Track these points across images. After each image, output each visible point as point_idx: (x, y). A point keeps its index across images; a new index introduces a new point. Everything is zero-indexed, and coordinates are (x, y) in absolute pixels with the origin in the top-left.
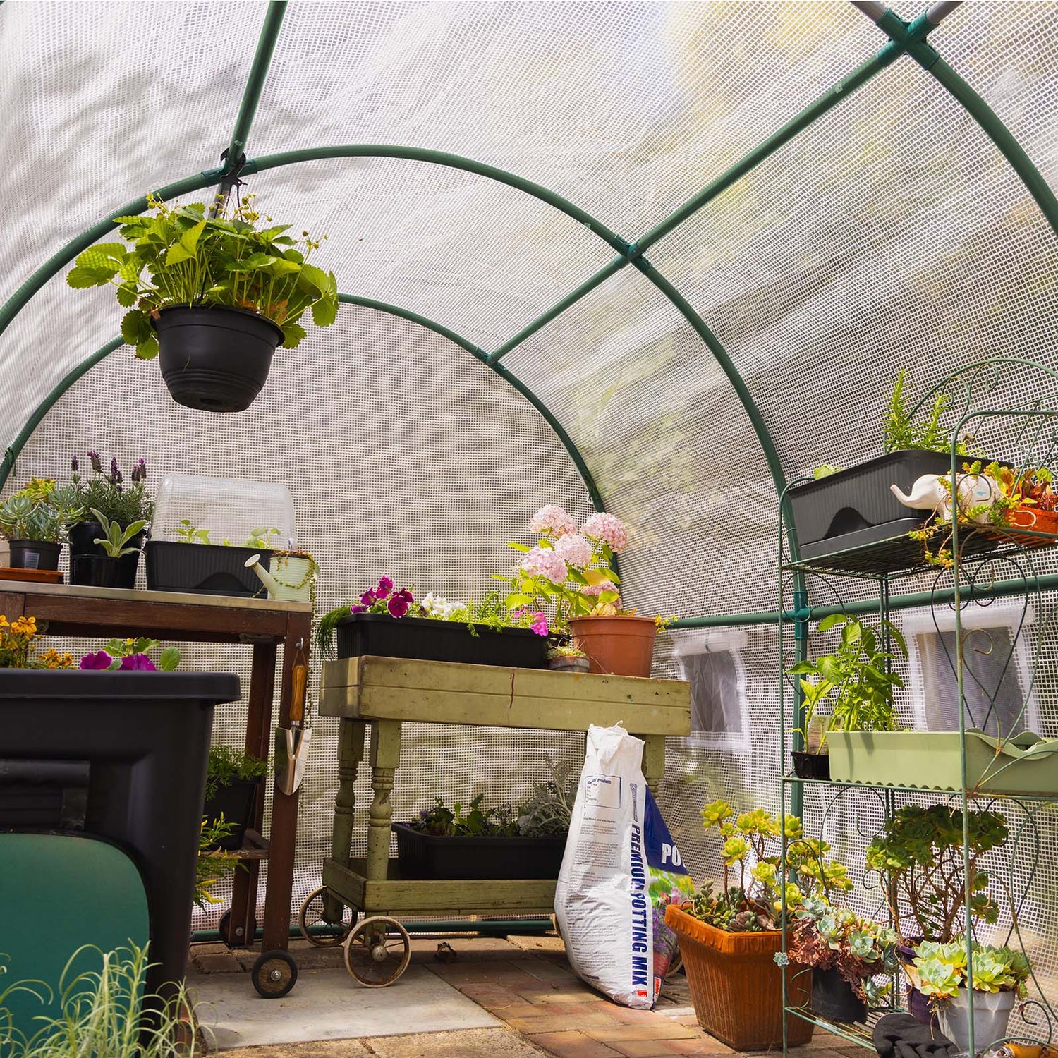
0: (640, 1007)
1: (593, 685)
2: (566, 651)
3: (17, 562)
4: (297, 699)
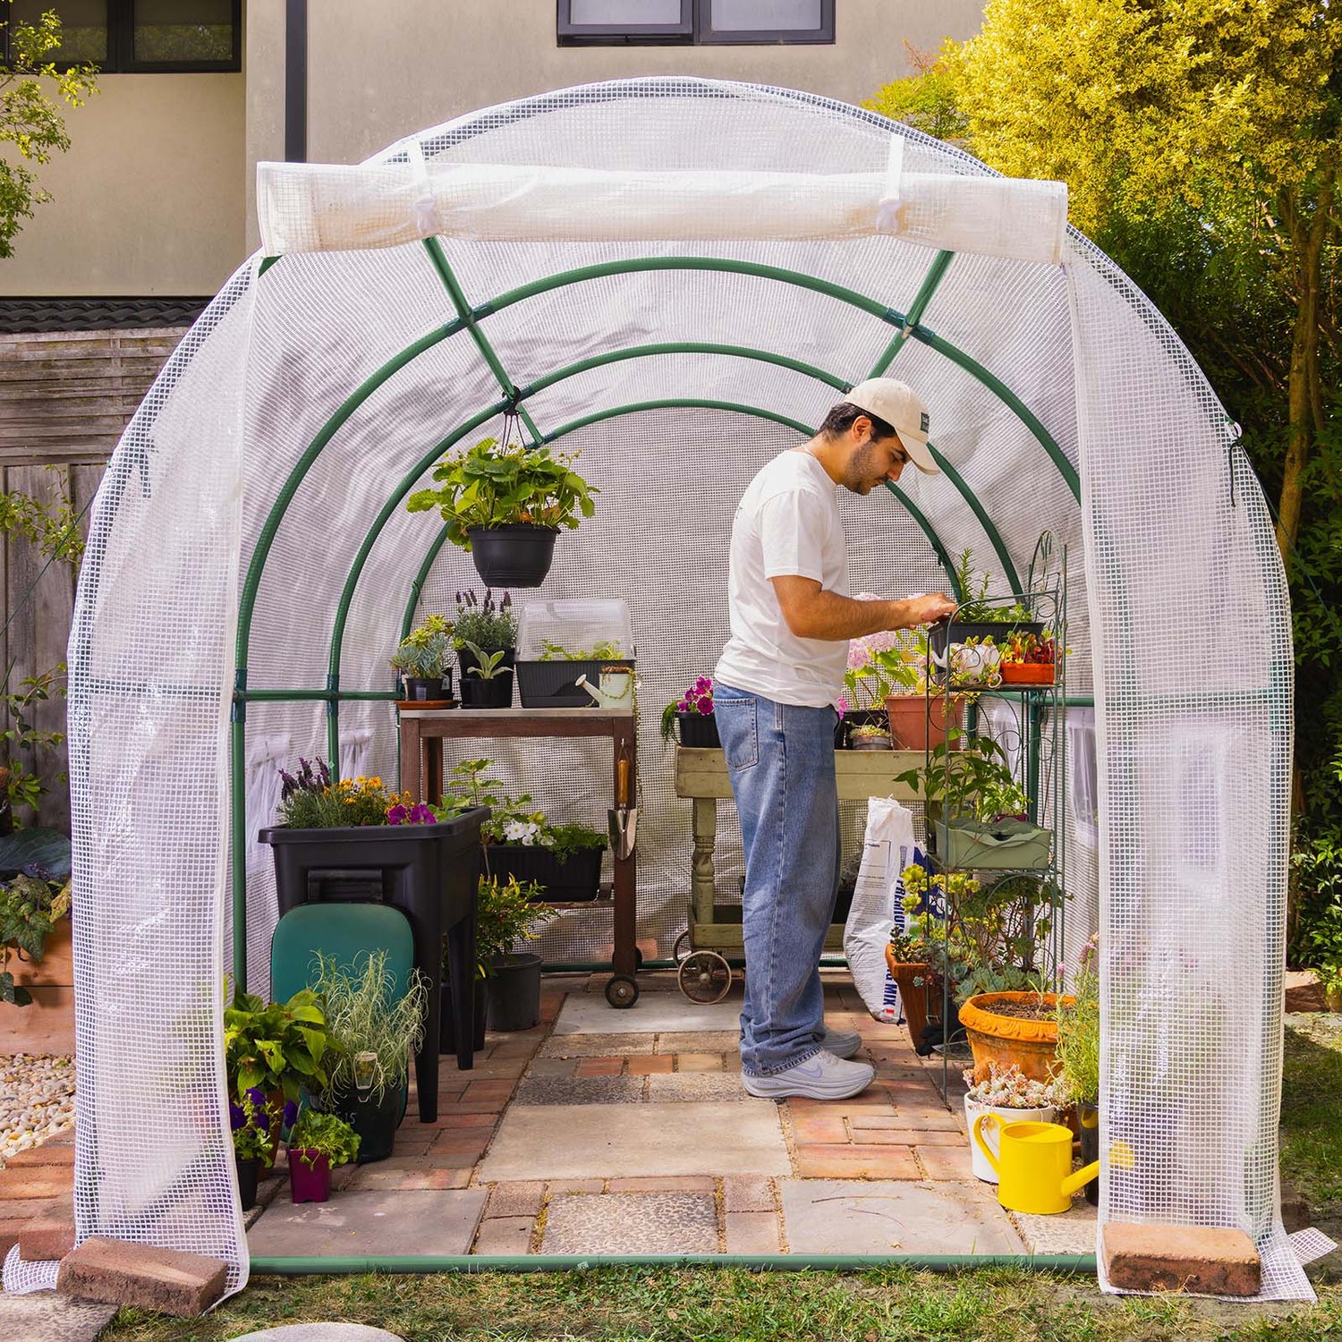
0: (889, 1021)
1: (886, 760)
2: (866, 730)
3: (412, 695)
4: (622, 787)
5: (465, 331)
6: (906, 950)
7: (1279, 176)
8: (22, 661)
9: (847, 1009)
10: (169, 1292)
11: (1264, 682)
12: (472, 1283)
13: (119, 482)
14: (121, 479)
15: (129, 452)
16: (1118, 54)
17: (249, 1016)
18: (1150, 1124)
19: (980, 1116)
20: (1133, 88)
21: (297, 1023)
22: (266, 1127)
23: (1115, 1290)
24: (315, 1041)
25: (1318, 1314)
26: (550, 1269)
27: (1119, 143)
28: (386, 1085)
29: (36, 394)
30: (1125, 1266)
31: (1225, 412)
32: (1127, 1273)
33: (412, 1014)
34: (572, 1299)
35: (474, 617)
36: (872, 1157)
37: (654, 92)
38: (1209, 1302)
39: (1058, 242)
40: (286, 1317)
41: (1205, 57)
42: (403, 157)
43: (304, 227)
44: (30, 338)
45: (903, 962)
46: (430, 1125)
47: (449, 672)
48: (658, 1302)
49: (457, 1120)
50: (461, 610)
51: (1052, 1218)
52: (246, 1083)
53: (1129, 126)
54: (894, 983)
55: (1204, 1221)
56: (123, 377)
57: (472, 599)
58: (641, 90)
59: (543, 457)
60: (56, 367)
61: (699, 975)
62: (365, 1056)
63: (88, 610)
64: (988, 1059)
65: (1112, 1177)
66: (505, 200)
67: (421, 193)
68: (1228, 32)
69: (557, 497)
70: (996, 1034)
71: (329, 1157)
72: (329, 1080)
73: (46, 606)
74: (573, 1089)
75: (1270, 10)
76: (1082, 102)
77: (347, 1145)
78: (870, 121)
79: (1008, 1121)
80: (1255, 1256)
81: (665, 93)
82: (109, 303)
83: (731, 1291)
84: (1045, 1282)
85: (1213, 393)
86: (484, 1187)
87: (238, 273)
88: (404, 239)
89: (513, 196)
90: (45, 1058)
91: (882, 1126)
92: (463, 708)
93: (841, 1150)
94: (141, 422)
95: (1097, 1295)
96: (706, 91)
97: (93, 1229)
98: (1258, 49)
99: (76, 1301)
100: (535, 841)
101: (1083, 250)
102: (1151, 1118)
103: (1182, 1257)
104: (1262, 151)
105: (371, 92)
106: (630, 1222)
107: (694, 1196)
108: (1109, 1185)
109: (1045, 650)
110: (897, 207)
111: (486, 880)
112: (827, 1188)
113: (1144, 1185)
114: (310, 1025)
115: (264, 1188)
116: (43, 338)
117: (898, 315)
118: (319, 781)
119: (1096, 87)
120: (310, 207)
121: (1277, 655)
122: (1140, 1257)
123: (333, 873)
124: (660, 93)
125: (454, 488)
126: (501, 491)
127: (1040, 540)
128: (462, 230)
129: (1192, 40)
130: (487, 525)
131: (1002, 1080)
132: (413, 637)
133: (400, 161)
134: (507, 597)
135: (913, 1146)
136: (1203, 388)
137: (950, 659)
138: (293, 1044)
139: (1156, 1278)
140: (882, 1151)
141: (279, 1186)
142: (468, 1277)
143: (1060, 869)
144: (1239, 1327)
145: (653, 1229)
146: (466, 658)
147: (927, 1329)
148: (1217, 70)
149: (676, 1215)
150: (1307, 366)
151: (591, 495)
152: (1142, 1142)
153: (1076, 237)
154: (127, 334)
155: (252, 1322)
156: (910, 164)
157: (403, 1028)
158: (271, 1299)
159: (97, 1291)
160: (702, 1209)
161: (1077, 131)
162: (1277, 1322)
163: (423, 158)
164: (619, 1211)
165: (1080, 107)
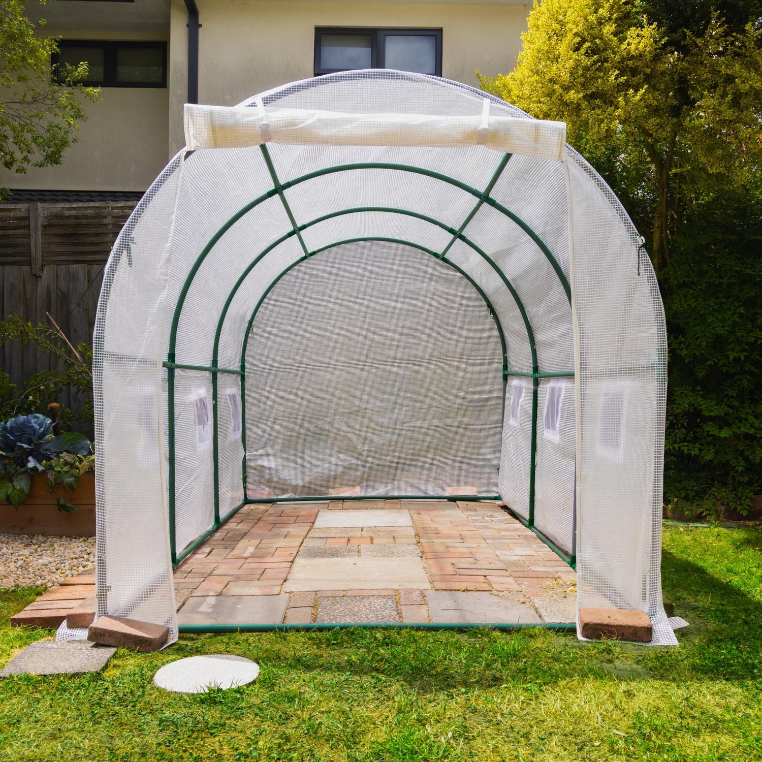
5: (277, 196)
7: (654, 134)
10: (141, 641)
11: (654, 360)
12: (285, 636)
14: (118, 256)
15: (121, 243)
16: (582, 75)
20: (589, 92)
23: (584, 639)
25: (680, 650)
26: (322, 630)
29: (71, 231)
30: (589, 628)
31: (637, 232)
32: (590, 632)
36: (468, 581)
37: (372, 76)
38: (629, 645)
39: (561, 150)
41: (623, 79)
42: (253, 104)
43: (207, 136)
44: (67, 205)
49: (272, 564)
53: (588, 108)
56: (113, 224)
58: (367, 75)
60: (81, 219)
66: (302, 125)
67: (262, 121)
73: (75, 331)
74: (325, 551)
75: (651, 55)
76: (566, 98)
78: (474, 92)
80: (649, 623)
81: (378, 77)
82: (104, 194)
84: (553, 636)
85: (632, 222)
86: (287, 594)
87: (174, 158)
88: (253, 143)
89: (308, 122)
90: (76, 538)
91: (470, 567)
93: (452, 578)
95: (577, 642)
96: (397, 76)
97: (104, 612)
98: (645, 74)
99: (97, 646)
101: (572, 155)
103: (616, 624)
104: (646, 122)
106: (357, 609)
107: (386, 598)
112: (448, 594)
116: (74, 205)
117: (479, 192)
119: (573, 91)
120: (210, 125)
122: (596, 624)
124: (375, 77)
128: (282, 139)
129: (617, 72)
133: (252, 106)
135: (486, 576)
136: (627, 220)
139: (604, 633)
140: (471, 578)
141: (191, 594)
142: (283, 633)
144: (644, 655)
145: (368, 612)
148: (627, 85)
149: (379, 607)
150: (662, 225)
153: (569, 149)
154: (114, 204)
156: (492, 112)
158: (189, 644)
159: (107, 640)
160: (390, 604)
161: (563, 112)
162: (662, 653)
163: (263, 105)
164: (352, 604)
165: (564, 100)
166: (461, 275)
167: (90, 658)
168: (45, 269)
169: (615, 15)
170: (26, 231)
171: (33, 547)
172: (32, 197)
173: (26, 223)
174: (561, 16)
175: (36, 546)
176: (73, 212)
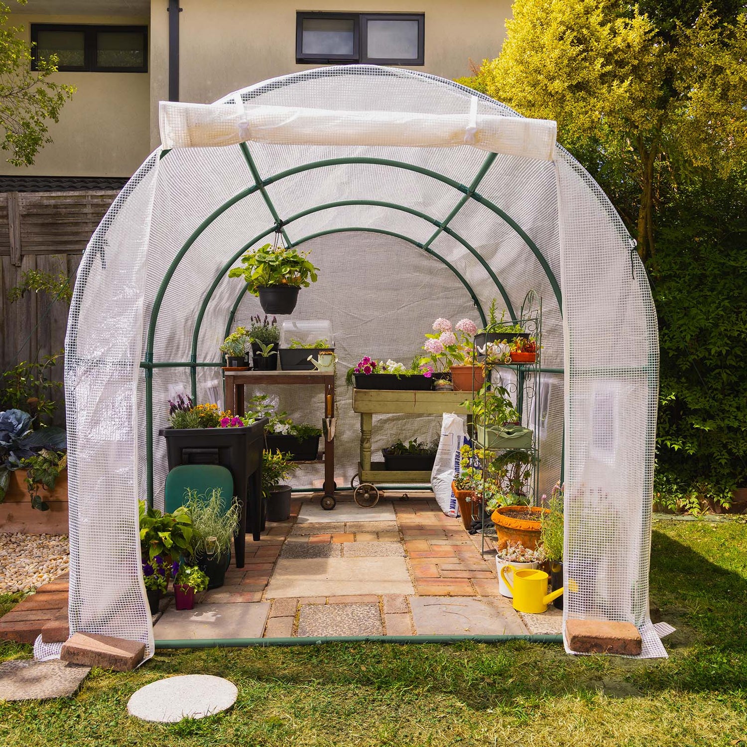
0: (452, 516)
1: (451, 396)
2: (441, 382)
3: (231, 364)
4: (329, 408)
5: (259, 192)
6: (461, 484)
7: (640, 126)
8: (45, 347)
9: (432, 510)
10: (116, 660)
11: (645, 363)
12: (265, 652)
13: (90, 261)
14: (91, 259)
15: (95, 246)
16: (568, 66)
17: (154, 520)
18: (588, 572)
19: (503, 566)
20: (574, 83)
21: (178, 523)
22: (163, 574)
23: (573, 652)
24: (187, 532)
25: (671, 665)
26: (303, 644)
27: (567, 109)
28: (221, 553)
29: (50, 220)
30: (578, 641)
31: (629, 234)
32: (579, 644)
33: (233, 519)
34: (314, 660)
35: (259, 328)
36: (451, 584)
37: (356, 72)
38: (618, 659)
39: (551, 150)
40: (174, 671)
41: (609, 68)
42: (232, 102)
43: (183, 135)
44: (47, 194)
45: (460, 490)
46: (242, 569)
47: (248, 353)
48: (356, 662)
49: (254, 566)
50: (253, 325)
51: (539, 615)
52: (154, 553)
53: (573, 100)
54: (456, 499)
55: (614, 618)
56: (92, 213)
57: (258, 319)
58: (350, 71)
59: (293, 253)
60: (60, 208)
61: (364, 494)
62: (211, 539)
63: (74, 324)
64: (506, 538)
65: (569, 598)
66: (283, 123)
67: (241, 119)
68: (619, 57)
69: (300, 272)
70: (510, 527)
71: (194, 588)
72: (194, 550)
73: (56, 321)
74: (308, 550)
75: (639, 47)
76: (550, 89)
77: (203, 582)
78: (461, 89)
79: (517, 569)
80: (638, 635)
81: (362, 72)
82: (86, 180)
83: (391, 655)
84: (538, 649)
85: (623, 225)
86: (269, 601)
87: (150, 157)
88: (232, 142)
89: (288, 121)
90: (56, 536)
91: (454, 569)
92: (254, 370)
93: (436, 581)
94: (101, 231)
95: (565, 655)
96: (381, 72)
97: (78, 628)
98: (632, 65)
99: (70, 665)
100: (288, 432)
101: (563, 154)
102: (589, 570)
103: (605, 637)
104: (633, 114)
105: (209, 83)
106: (340, 619)
107: (369, 605)
108: (568, 601)
109: (531, 346)
110: (474, 131)
111: (266, 451)
112: (432, 600)
113: (585, 601)
114: (185, 524)
115: (162, 602)
116: (54, 194)
117: (465, 187)
118: (188, 406)
119: (557, 81)
120: (186, 124)
121: (652, 351)
122: (585, 637)
123: (194, 450)
124: (359, 73)
125: (251, 267)
126: (273, 269)
127: (528, 294)
128: (262, 138)
129: (602, 60)
130: (267, 284)
131: (513, 549)
132: (231, 337)
133: (231, 103)
134: (275, 318)
135: (470, 579)
136: (619, 222)
137: (487, 350)
138: (176, 534)
139: (593, 646)
140: (456, 582)
141: (170, 601)
142: (263, 649)
143: (537, 448)
144: (634, 671)
145: (351, 622)
146: (255, 347)
147: (486, 674)
148: (613, 75)
149: (361, 615)
150: (646, 216)
151: (315, 272)
152: (584, 581)
153: (560, 148)
154: (94, 193)
155: (158, 675)
156: (480, 110)
157: (229, 525)
158: (167, 661)
159: (81, 659)
160: (373, 612)
161: (548, 102)
162: (652, 669)
163: (242, 102)
164: (334, 613)
165: (549, 91)
166: (445, 266)
167: (62, 680)
168: (25, 258)
169: (603, 4)
170: (5, 221)
171: (11, 546)
172: (13, 184)
173: (5, 213)
174: (546, 4)
175: (15, 545)
176: (52, 202)
